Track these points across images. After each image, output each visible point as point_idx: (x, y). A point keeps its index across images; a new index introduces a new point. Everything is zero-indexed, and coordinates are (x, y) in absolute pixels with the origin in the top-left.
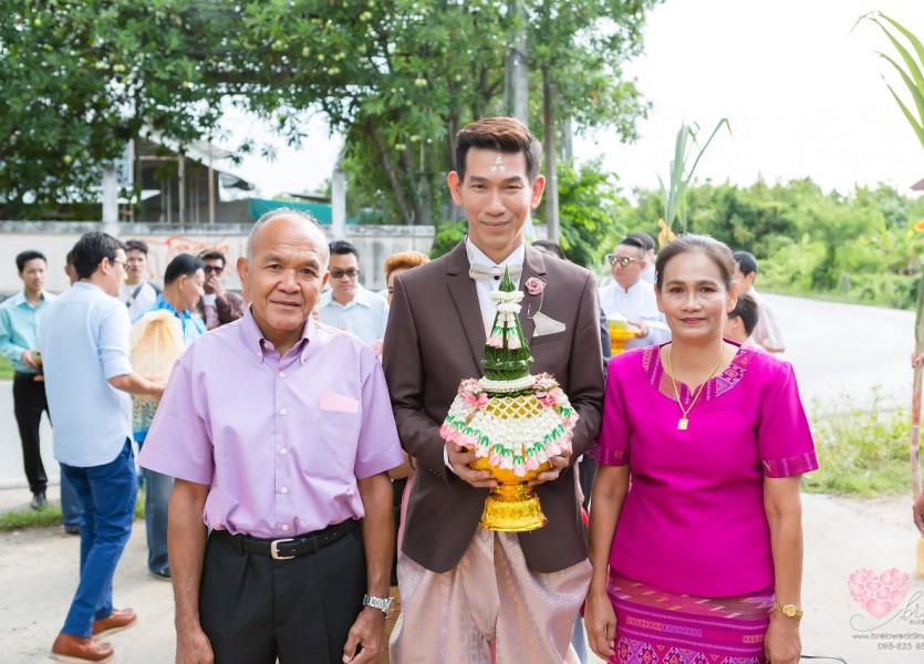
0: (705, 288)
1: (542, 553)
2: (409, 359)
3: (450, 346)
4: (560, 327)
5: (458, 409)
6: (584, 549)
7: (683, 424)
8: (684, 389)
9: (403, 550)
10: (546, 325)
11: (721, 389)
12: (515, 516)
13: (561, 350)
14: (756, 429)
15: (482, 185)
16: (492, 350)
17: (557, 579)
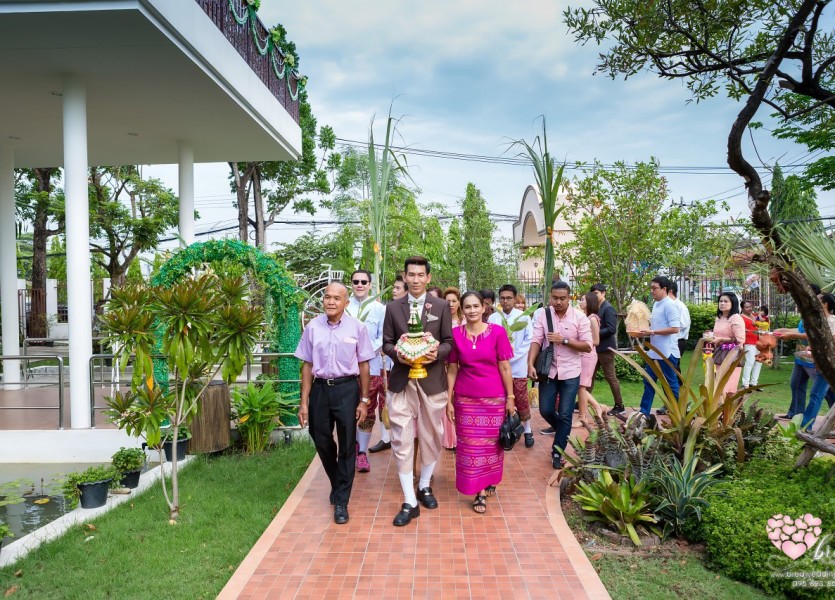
0: (476, 306)
1: (430, 387)
2: (390, 329)
3: (402, 326)
4: (436, 318)
5: (400, 342)
6: (445, 388)
7: (474, 347)
8: (474, 337)
9: (389, 388)
10: (432, 318)
11: (485, 336)
12: (420, 373)
13: (437, 325)
14: (496, 347)
15: (413, 274)
16: (410, 325)
17: (438, 397)
